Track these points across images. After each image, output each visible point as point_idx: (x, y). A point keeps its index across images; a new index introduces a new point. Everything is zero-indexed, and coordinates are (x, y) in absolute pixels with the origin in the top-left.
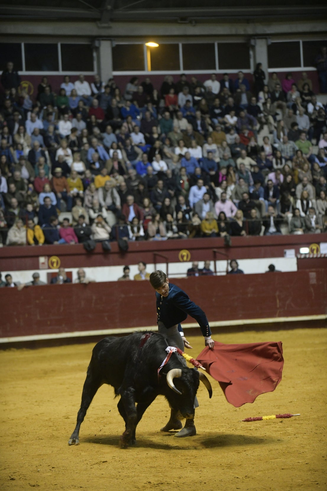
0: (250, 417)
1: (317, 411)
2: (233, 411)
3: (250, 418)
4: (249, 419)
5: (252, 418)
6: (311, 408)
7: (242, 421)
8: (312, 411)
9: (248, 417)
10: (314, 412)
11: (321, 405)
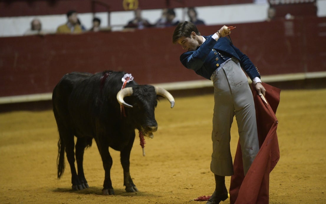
0: (203, 196)
1: (287, 188)
2: (185, 188)
3: (205, 196)
4: (203, 197)
5: (207, 196)
6: (281, 185)
7: (195, 200)
8: (281, 187)
9: (202, 196)
10: (283, 189)
11: (292, 180)
